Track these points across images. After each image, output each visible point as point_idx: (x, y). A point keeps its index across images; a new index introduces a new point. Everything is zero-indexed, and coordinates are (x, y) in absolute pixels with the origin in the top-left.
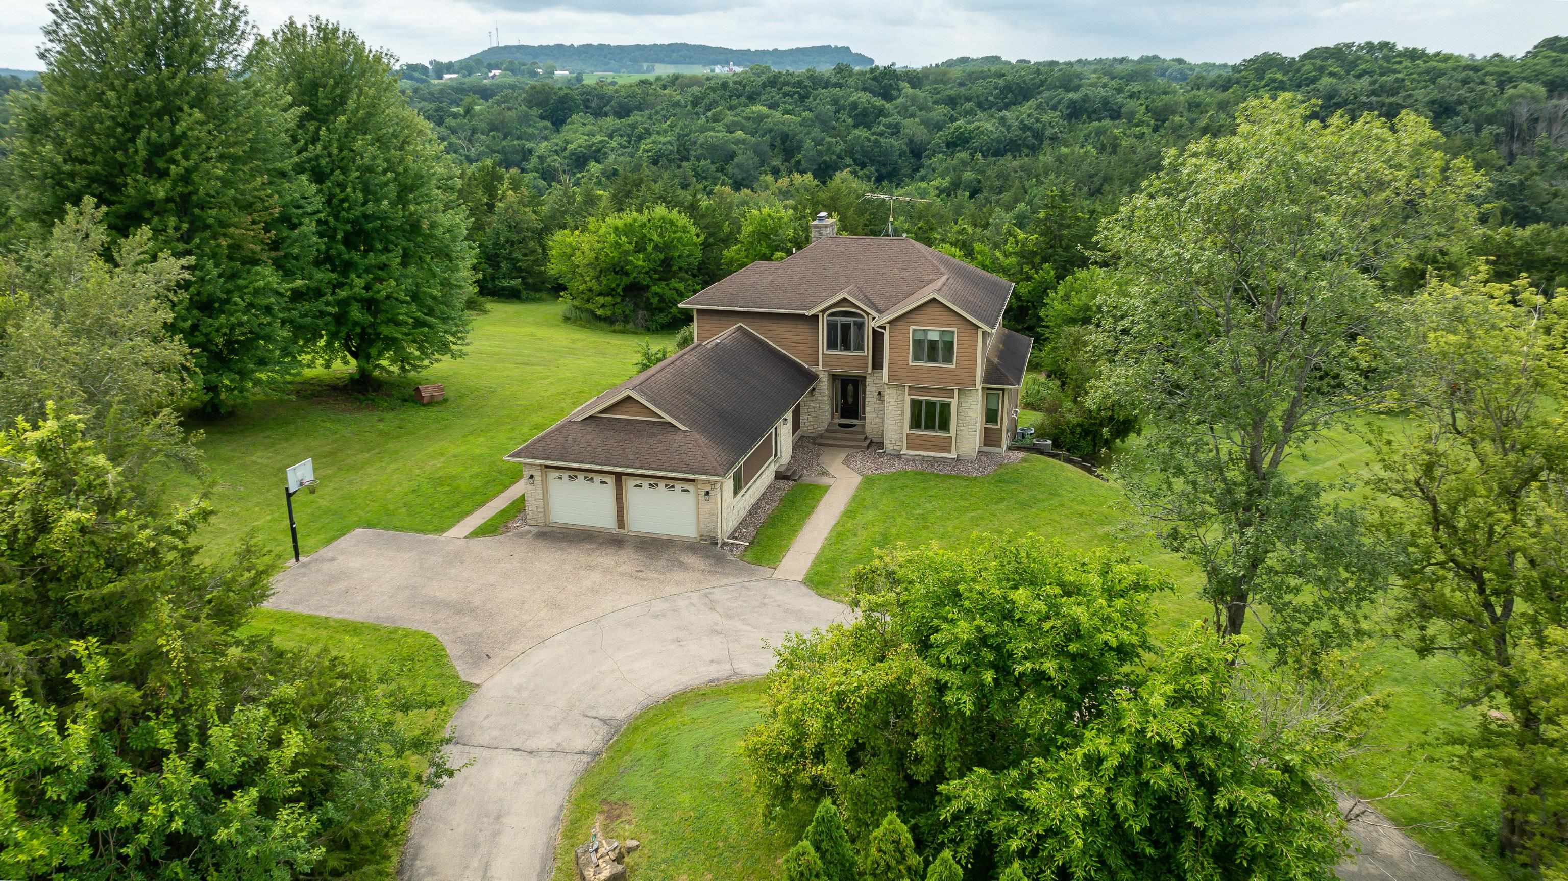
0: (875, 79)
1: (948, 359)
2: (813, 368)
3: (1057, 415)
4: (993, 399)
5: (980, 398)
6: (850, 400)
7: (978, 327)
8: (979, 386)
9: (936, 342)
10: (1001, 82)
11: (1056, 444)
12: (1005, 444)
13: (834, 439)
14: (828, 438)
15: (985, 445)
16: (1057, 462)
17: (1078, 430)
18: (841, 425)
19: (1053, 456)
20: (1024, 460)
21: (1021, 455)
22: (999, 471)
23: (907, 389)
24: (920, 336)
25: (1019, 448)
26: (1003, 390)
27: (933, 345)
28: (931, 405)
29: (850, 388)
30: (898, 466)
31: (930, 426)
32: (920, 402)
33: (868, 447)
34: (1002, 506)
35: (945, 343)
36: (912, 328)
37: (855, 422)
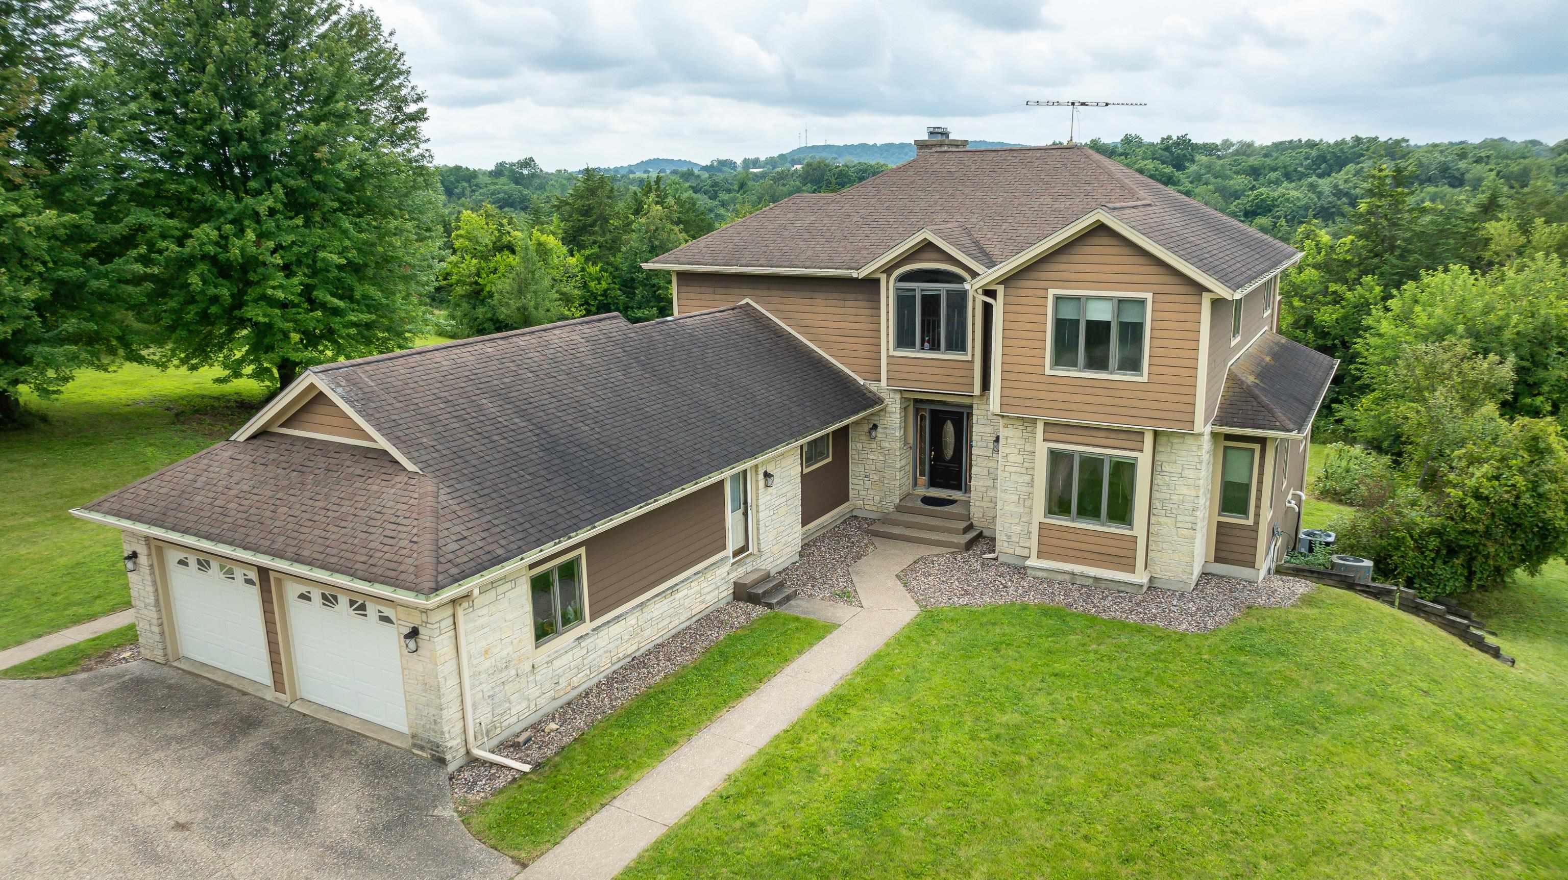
0: (1167, 149)
1: (1132, 364)
2: (873, 387)
3: (1386, 510)
4: (1239, 461)
5: (1206, 457)
6: (949, 453)
7: (1202, 289)
8: (1203, 426)
9: (1108, 324)
10: (1314, 153)
11: (1383, 568)
12: (1265, 562)
13: (908, 526)
14: (896, 523)
15: (1217, 560)
16: (1386, 608)
17: (1434, 542)
18: (927, 500)
19: (1377, 594)
20: (1307, 601)
21: (1302, 587)
22: (1242, 625)
23: (1040, 427)
24: (1068, 313)
25: (1297, 572)
26: (1262, 441)
27: (1098, 331)
28: (1092, 465)
29: (949, 428)
30: (1013, 592)
31: (1089, 510)
32: (1067, 457)
33: (969, 545)
34: (1237, 720)
35: (1124, 326)
36: (1052, 292)
37: (956, 495)
